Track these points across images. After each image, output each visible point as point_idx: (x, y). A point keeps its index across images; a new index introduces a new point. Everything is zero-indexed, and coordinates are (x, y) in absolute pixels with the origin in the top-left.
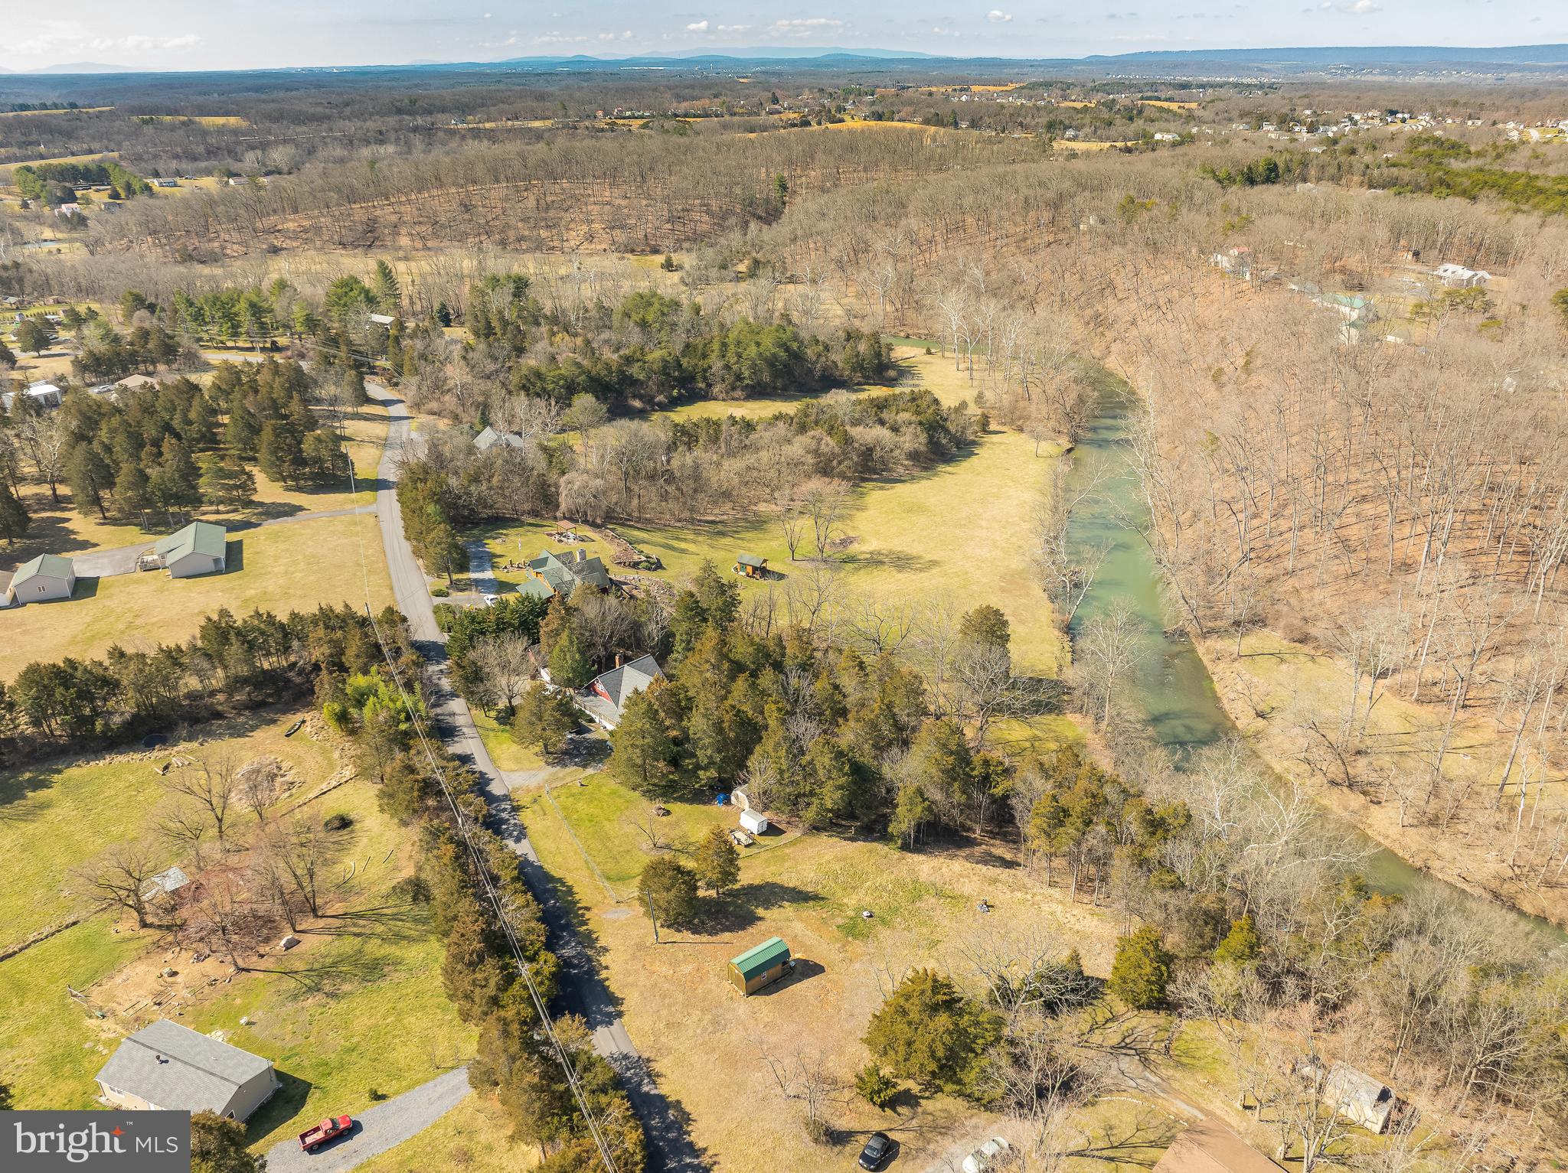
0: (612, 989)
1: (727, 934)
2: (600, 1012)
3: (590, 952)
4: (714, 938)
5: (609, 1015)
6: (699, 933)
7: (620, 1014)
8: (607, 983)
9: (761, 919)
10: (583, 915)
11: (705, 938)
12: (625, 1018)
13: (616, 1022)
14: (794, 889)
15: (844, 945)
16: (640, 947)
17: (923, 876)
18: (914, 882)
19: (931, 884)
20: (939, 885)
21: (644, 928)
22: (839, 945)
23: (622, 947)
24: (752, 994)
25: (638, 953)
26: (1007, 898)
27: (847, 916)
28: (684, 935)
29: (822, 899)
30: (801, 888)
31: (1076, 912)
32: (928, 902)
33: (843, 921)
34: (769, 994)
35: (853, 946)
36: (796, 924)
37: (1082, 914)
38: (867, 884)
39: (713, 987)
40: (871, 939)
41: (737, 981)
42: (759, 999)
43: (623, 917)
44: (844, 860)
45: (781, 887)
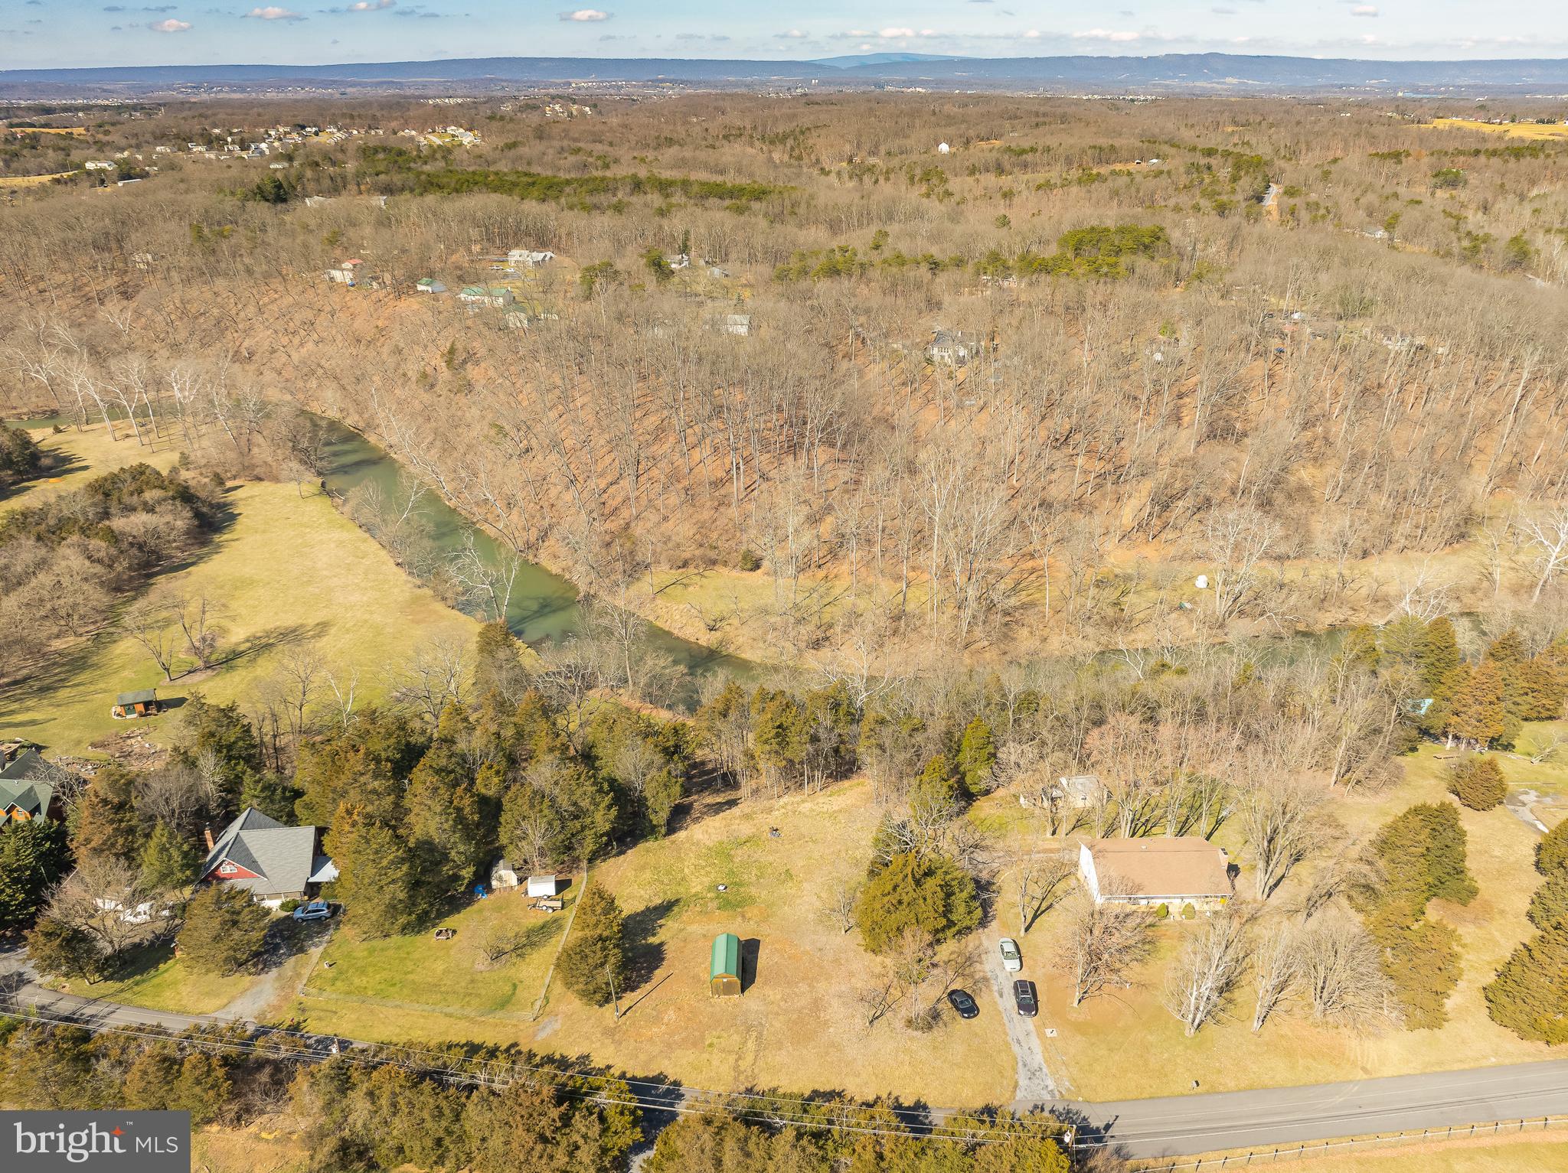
0: (639, 1074)
1: (657, 972)
3: (577, 1068)
4: (654, 982)
5: (669, 1091)
6: (638, 987)
7: (677, 1083)
9: (662, 944)
11: (648, 987)
12: (685, 1081)
13: (683, 1089)
14: (648, 909)
15: (743, 916)
16: (610, 1032)
17: (708, 843)
18: (709, 849)
19: (721, 843)
20: (726, 840)
21: (589, 1018)
22: (739, 919)
23: (598, 1044)
24: (743, 991)
25: (617, 1037)
26: (774, 819)
27: (712, 899)
28: (629, 998)
29: (677, 901)
30: (652, 905)
31: (821, 800)
32: (739, 855)
33: (715, 903)
34: (753, 982)
35: (752, 912)
36: (691, 928)
37: (826, 800)
38: (686, 870)
39: (710, 1009)
40: (751, 900)
41: (727, 989)
42: (753, 990)
43: (557, 1026)
44: (643, 868)
45: (638, 914)
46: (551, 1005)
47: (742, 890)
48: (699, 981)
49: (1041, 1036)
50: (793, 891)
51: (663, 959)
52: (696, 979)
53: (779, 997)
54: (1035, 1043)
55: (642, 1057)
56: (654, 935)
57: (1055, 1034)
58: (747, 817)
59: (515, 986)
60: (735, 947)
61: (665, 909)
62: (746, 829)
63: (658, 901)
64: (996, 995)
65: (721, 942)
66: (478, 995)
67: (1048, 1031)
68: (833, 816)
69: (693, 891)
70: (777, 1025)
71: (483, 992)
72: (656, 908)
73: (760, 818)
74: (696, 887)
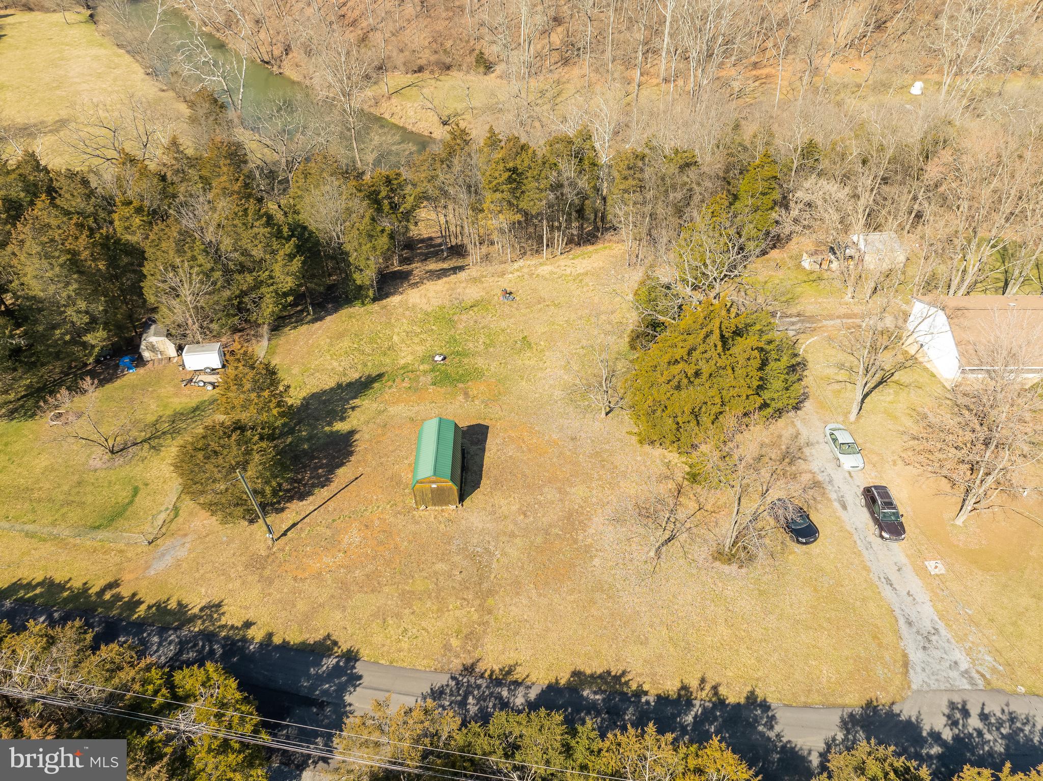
0: (294, 638)
1: (341, 471)
2: (320, 679)
3: (197, 627)
4: (334, 487)
5: (337, 671)
6: (310, 493)
7: (351, 657)
8: (277, 640)
10: (117, 597)
11: (322, 494)
12: (365, 653)
13: (359, 668)
14: (339, 386)
15: (466, 394)
16: (257, 564)
17: (425, 307)
18: (427, 314)
19: (442, 308)
20: (448, 304)
21: (230, 541)
22: (461, 398)
23: (238, 583)
24: (462, 499)
25: (267, 572)
26: (506, 283)
27: (425, 372)
28: (295, 510)
29: (380, 376)
30: (345, 380)
31: (562, 263)
32: (465, 320)
33: (429, 378)
34: (477, 485)
35: (477, 388)
36: (392, 410)
37: (569, 262)
38: (395, 338)
39: (412, 528)
40: (478, 374)
41: (439, 498)
42: (477, 498)
43: (182, 553)
44: (340, 336)
45: (324, 392)
46: (180, 520)
47: (466, 361)
48: (399, 483)
49: (922, 572)
50: (532, 362)
51: (351, 453)
52: (396, 481)
53: (514, 508)
54: (915, 584)
55: (301, 606)
56: (343, 419)
57: (941, 570)
58: (475, 280)
59: (136, 491)
60: (450, 436)
61: (363, 386)
62: (473, 293)
63: (354, 376)
64: (836, 505)
65: (430, 429)
66: (82, 504)
67: (930, 565)
68: (579, 279)
69: (402, 362)
70: (513, 552)
71: (90, 499)
72: (350, 385)
73: (489, 281)
74: (406, 357)
